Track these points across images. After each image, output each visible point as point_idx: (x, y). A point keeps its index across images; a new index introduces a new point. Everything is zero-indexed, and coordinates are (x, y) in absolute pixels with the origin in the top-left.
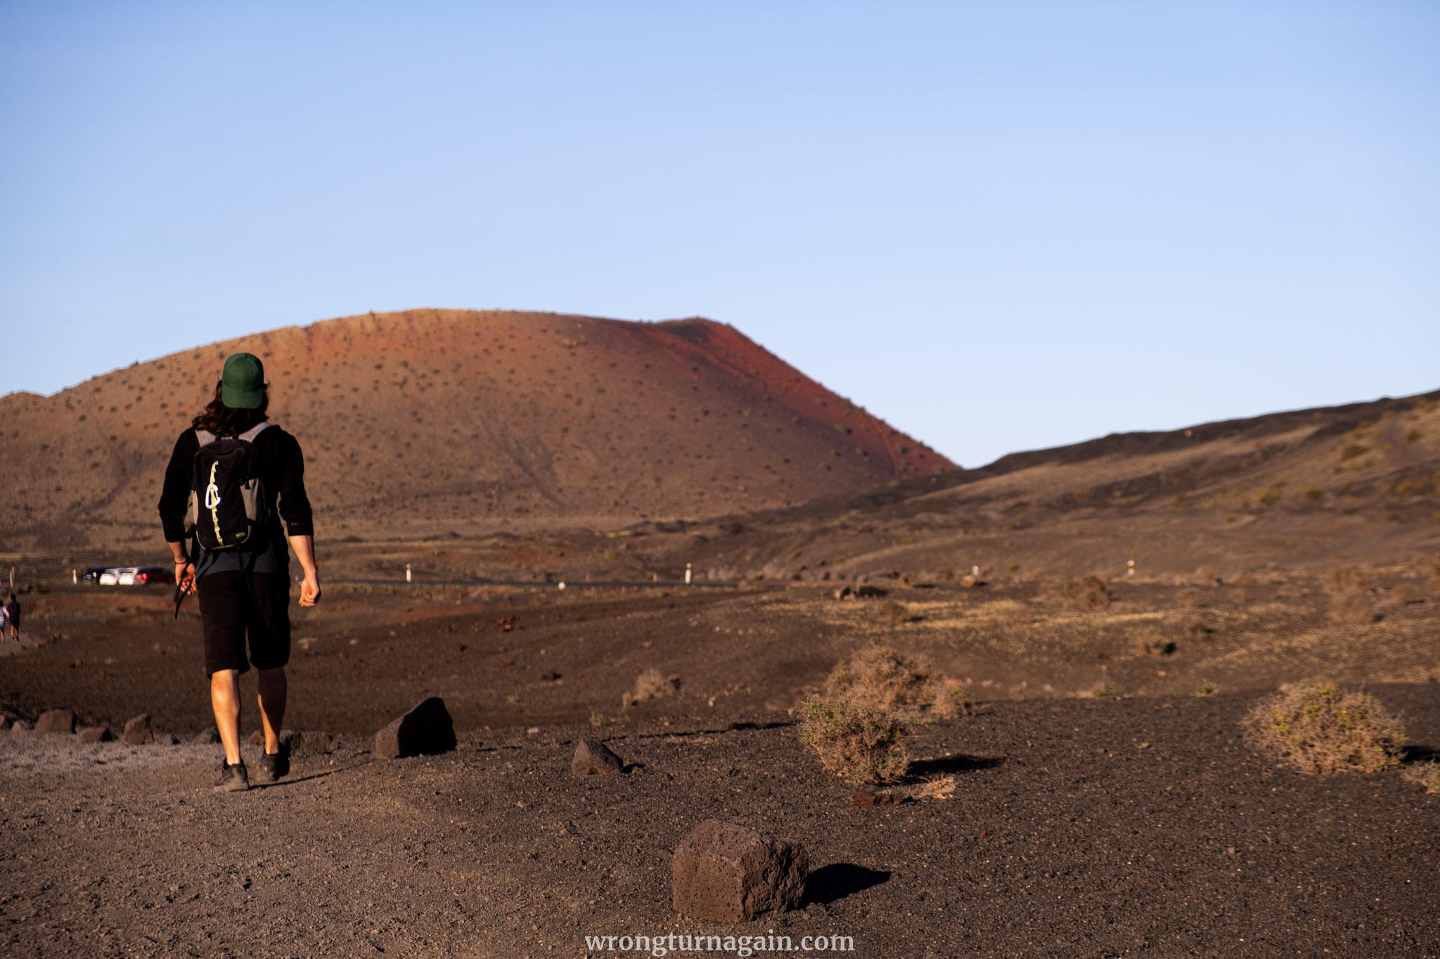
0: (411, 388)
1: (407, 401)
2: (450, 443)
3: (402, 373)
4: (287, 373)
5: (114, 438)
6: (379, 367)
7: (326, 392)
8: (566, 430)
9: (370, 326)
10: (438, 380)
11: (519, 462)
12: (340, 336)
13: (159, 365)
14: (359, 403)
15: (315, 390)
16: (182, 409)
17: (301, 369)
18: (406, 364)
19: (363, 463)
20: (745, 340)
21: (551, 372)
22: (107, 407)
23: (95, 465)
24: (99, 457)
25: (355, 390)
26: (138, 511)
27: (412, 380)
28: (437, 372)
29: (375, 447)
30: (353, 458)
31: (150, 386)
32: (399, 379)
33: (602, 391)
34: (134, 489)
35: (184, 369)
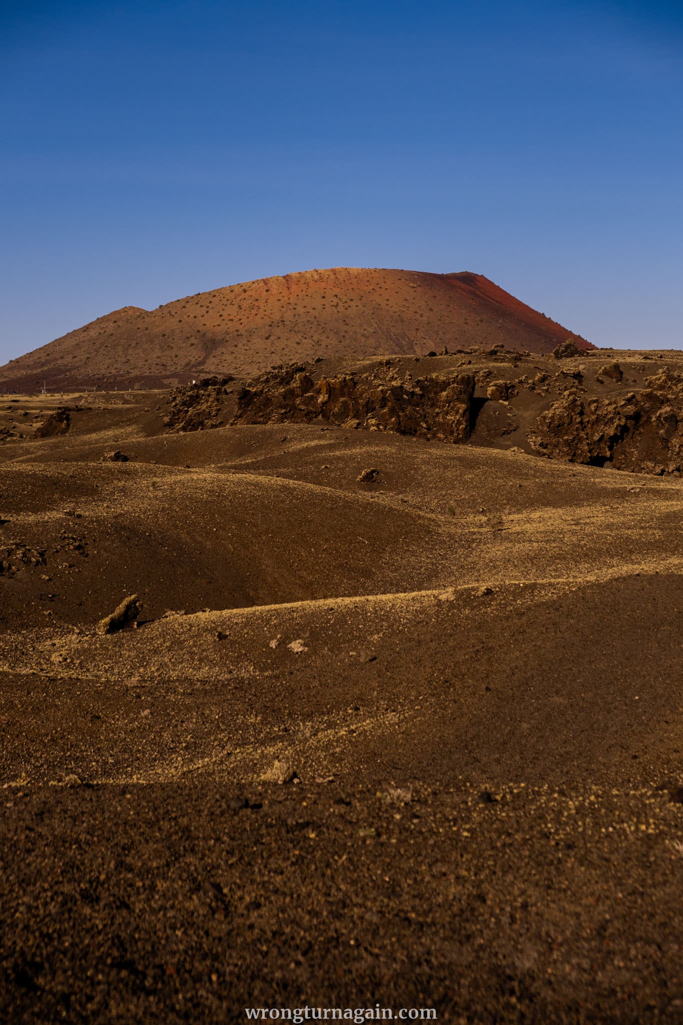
0: (341, 308)
1: (340, 315)
2: (364, 335)
3: (335, 300)
4: (279, 300)
5: (199, 331)
6: (324, 297)
7: (300, 310)
8: (417, 330)
9: (316, 277)
10: (353, 304)
11: (397, 345)
12: (302, 281)
13: (213, 294)
14: (317, 316)
15: (295, 309)
16: (231, 317)
17: (286, 298)
18: (336, 296)
19: (324, 345)
20: (492, 283)
21: (406, 300)
22: (192, 316)
23: (192, 345)
24: (193, 340)
25: (314, 309)
26: (220, 367)
27: (341, 305)
28: (352, 300)
29: (328, 337)
30: (318, 343)
31: (211, 306)
32: (334, 304)
33: (431, 310)
34: (214, 357)
35: (227, 297)
